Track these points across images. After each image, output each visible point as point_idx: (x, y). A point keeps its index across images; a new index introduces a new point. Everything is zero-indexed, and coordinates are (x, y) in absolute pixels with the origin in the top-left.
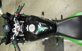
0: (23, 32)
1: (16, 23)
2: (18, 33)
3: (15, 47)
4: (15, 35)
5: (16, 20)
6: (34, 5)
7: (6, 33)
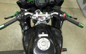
0: (36, 25)
1: (49, 15)
2: (35, 18)
3: (12, 17)
4: (31, 16)
5: (55, 15)
6: (71, 31)
7: (34, 1)
